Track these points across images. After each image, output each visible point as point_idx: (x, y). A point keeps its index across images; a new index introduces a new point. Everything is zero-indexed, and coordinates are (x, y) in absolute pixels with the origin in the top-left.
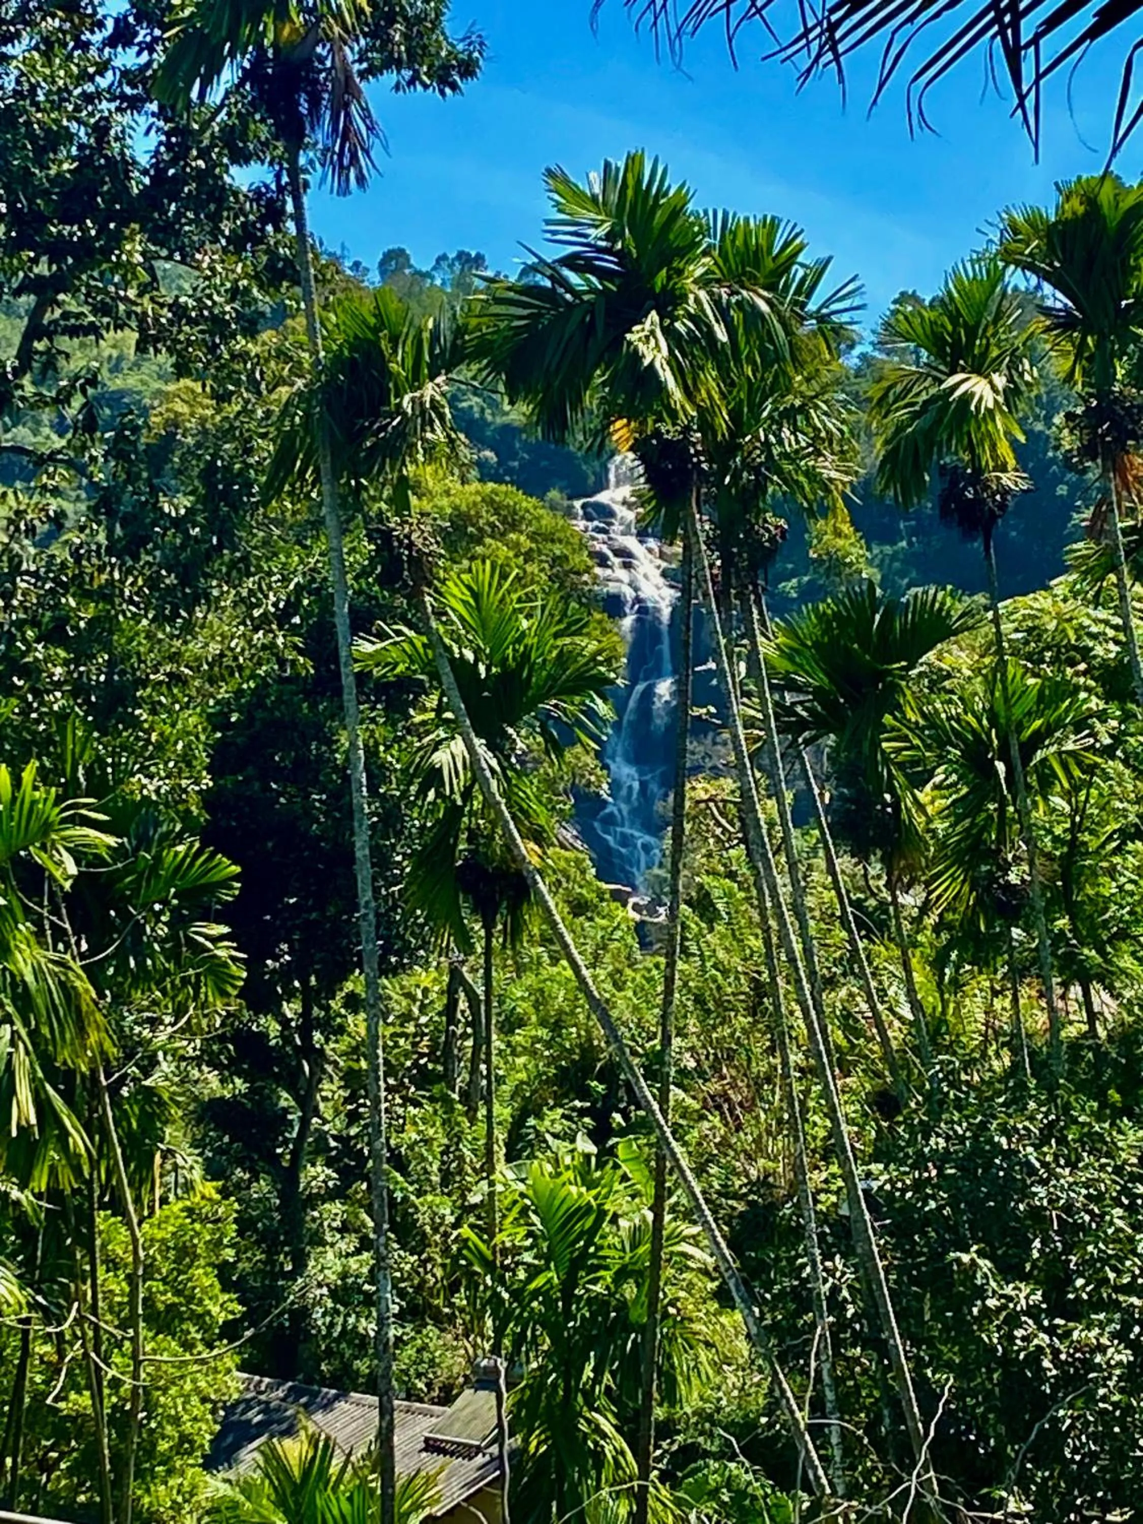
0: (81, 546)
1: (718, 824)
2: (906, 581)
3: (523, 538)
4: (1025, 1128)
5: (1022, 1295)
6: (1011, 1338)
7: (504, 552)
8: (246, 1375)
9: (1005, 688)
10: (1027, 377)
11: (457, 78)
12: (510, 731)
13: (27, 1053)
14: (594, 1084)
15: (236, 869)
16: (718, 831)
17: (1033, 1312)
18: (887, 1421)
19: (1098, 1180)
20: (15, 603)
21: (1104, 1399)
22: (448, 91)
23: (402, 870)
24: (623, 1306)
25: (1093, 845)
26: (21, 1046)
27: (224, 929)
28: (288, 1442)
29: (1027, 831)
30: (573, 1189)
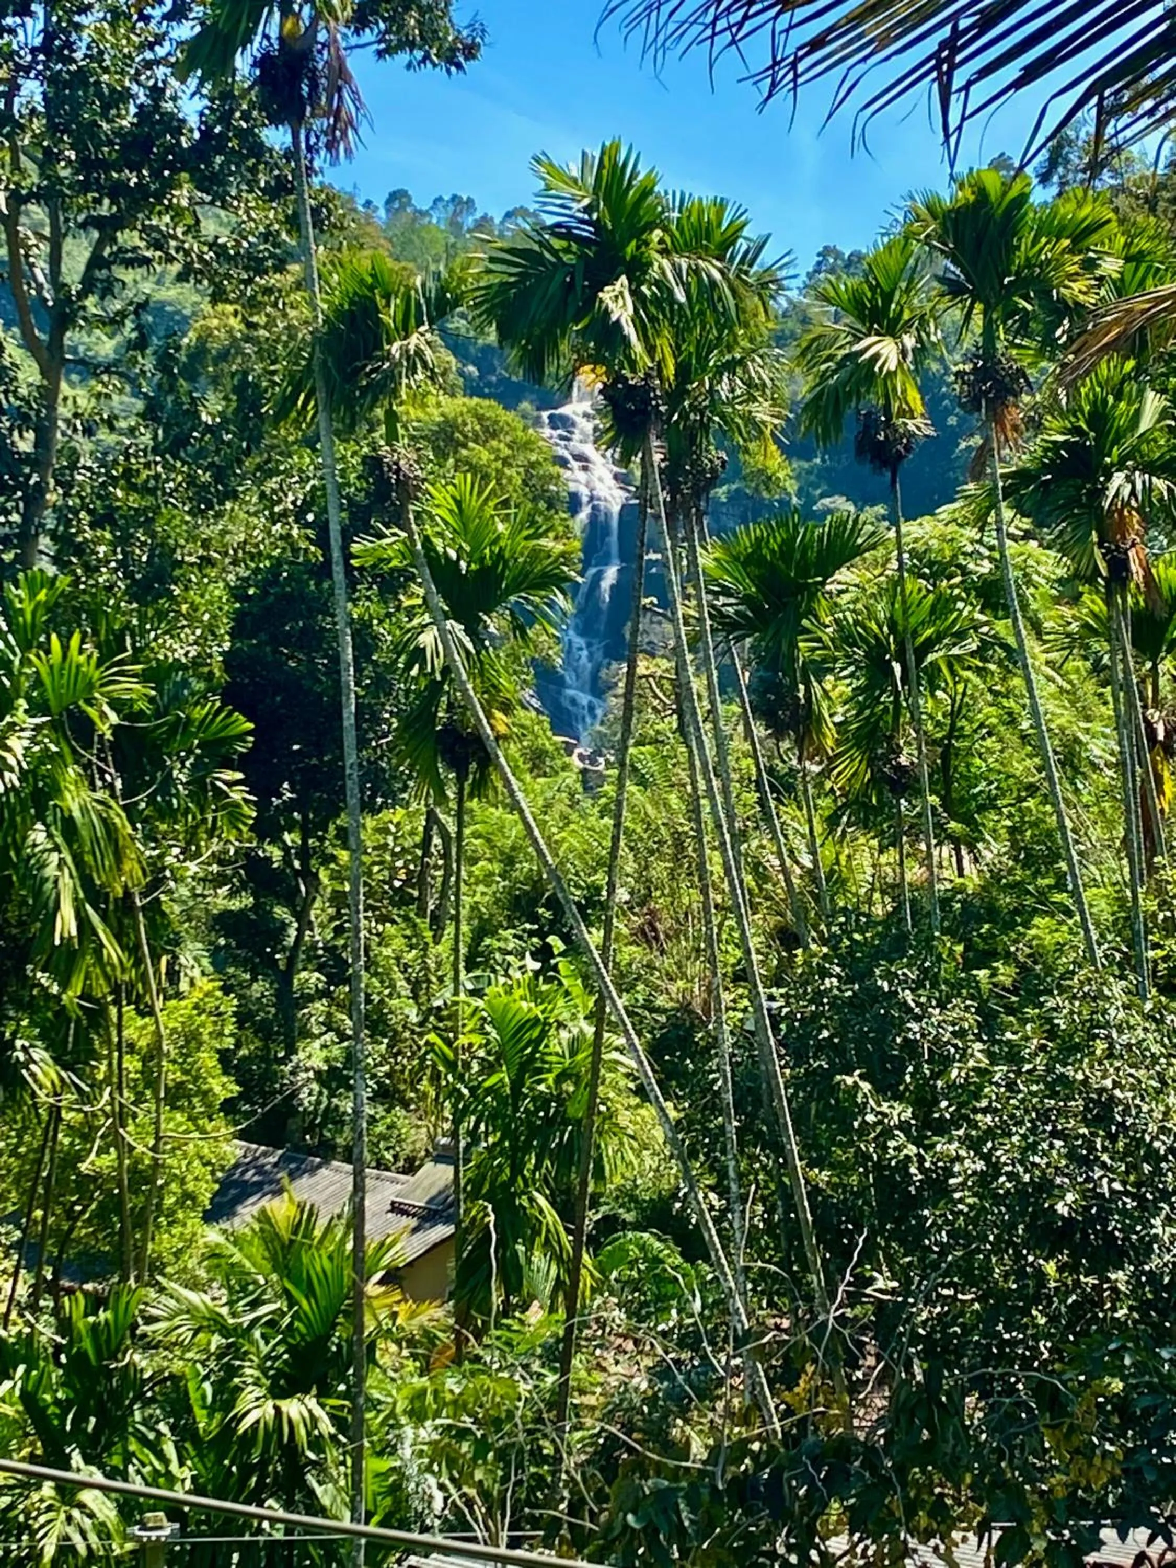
0: (130, 447)
1: (656, 696)
2: (818, 492)
3: (502, 446)
4: (904, 974)
5: (895, 1113)
6: (885, 1148)
7: (485, 456)
8: (243, 1143)
9: (904, 602)
10: (933, 338)
11: (462, 59)
12: (485, 618)
13: (71, 876)
14: (541, 911)
15: (251, 726)
16: (656, 702)
17: (903, 1126)
18: (780, 1210)
19: (961, 1019)
20: (74, 492)
21: (961, 1201)
22: (453, 69)
23: (390, 725)
24: (560, 1100)
25: (968, 730)
26: (66, 871)
27: (239, 776)
28: (276, 1202)
29: (916, 722)
30: (524, 1005)
